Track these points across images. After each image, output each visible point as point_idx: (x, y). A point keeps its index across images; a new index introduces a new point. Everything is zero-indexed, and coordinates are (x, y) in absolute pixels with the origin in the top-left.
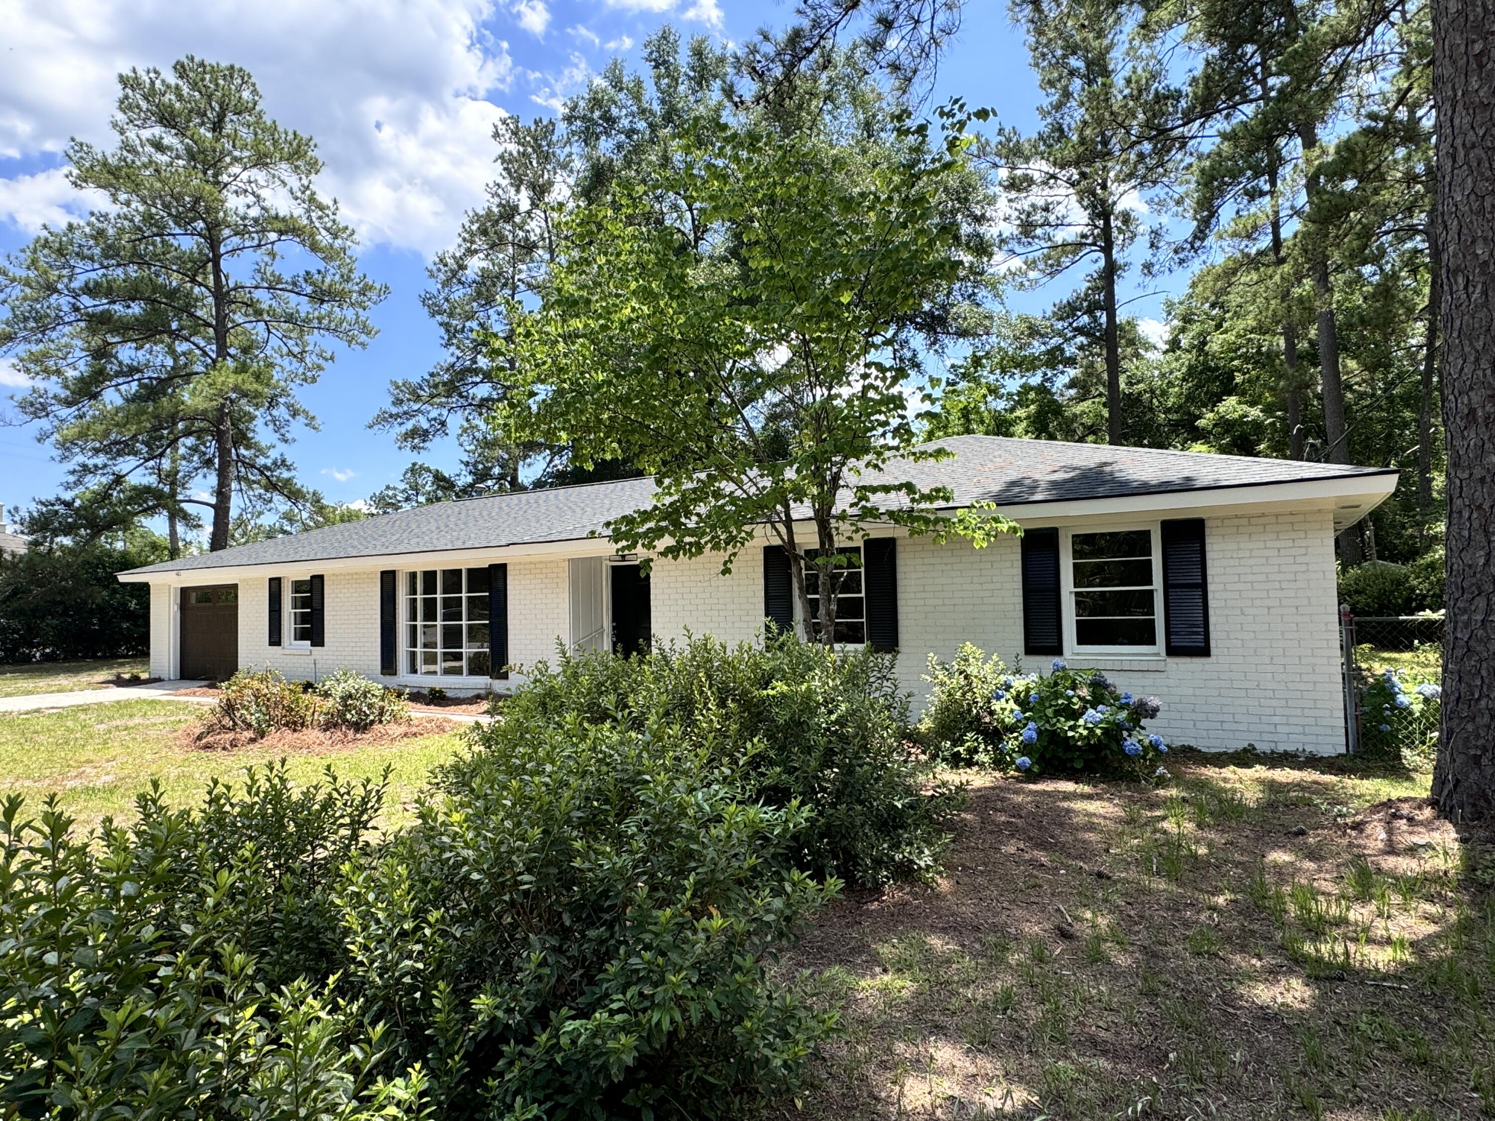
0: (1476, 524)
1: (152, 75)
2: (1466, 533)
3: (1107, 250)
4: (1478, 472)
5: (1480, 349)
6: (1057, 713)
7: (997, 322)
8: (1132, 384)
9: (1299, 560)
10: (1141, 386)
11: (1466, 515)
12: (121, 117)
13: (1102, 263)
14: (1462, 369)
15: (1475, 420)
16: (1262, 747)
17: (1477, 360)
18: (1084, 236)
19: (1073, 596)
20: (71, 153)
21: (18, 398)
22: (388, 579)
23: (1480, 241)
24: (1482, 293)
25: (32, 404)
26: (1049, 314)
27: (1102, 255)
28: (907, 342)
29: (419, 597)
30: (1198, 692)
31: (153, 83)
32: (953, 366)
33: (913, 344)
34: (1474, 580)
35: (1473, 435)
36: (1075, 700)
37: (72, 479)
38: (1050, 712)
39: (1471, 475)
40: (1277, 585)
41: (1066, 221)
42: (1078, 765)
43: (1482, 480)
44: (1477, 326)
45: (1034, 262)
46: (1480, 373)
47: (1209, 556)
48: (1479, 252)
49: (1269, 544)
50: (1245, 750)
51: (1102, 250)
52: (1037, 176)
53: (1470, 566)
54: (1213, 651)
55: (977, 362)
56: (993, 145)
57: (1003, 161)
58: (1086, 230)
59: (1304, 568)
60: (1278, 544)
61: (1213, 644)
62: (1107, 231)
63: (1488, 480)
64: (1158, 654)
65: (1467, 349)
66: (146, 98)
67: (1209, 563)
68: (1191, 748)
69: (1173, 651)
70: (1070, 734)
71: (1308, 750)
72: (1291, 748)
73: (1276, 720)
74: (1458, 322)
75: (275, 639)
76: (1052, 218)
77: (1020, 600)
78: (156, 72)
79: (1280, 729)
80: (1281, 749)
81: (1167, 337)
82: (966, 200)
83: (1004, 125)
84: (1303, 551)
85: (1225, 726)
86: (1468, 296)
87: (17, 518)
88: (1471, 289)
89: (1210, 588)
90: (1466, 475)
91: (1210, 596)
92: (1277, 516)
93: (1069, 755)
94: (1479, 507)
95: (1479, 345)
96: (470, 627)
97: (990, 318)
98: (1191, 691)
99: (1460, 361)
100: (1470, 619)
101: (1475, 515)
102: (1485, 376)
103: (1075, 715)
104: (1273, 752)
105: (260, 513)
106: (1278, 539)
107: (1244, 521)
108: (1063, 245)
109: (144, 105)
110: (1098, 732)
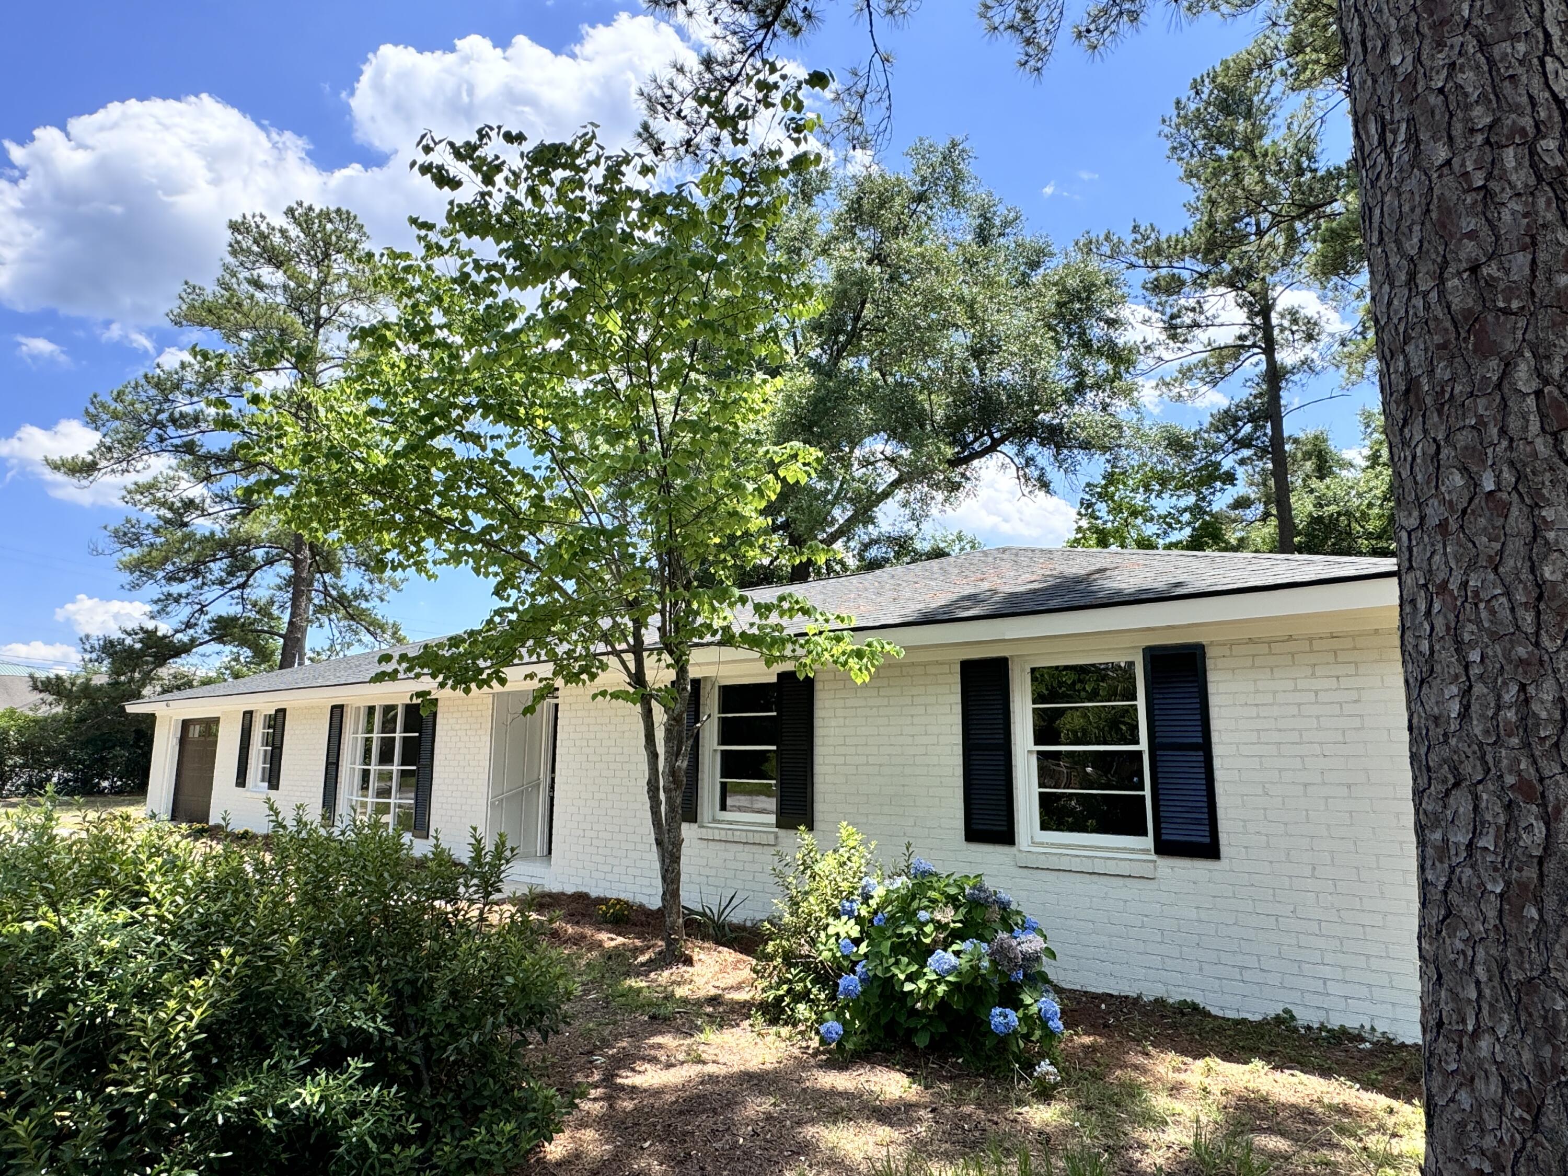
0: (1440, 629)
1: (258, 219)
2: (1425, 646)
3: (1269, 349)
4: (1435, 512)
5: (1413, 252)
6: (896, 950)
7: (1128, 432)
8: (1322, 506)
9: (1348, 709)
10: (1333, 508)
11: (1422, 606)
12: (230, 260)
13: (1263, 366)
14: (1390, 303)
15: (1420, 401)
16: (1306, 1016)
17: (1412, 277)
18: (1242, 338)
19: (1034, 760)
20: (184, 295)
21: (111, 528)
22: (338, 712)
23: (1396, 41)
24: (1408, 141)
25: (125, 534)
26: (1206, 425)
27: (1263, 357)
28: (1032, 459)
29: (376, 735)
30: (1204, 915)
31: (258, 226)
32: (1088, 485)
33: (1041, 461)
34: (1446, 752)
35: (1418, 436)
36: (928, 929)
37: (156, 608)
38: (886, 947)
39: (1422, 518)
40: (1317, 749)
41: (1217, 321)
42: (921, 1041)
43: (1443, 526)
44: (1406, 208)
45: (1190, 370)
46: (1418, 302)
47: (1213, 700)
48: (1396, 61)
49: (1301, 684)
50: (1278, 1017)
51: (1264, 351)
52: (1186, 275)
53: (1436, 719)
54: (1224, 850)
55: (1110, 478)
56: (1128, 243)
57: (1141, 262)
58: (1245, 330)
59: (1357, 722)
60: (1317, 684)
61: (1223, 839)
62: (1267, 327)
63: (1453, 526)
64: (1146, 851)
65: (1394, 260)
66: (256, 242)
67: (1214, 712)
68: (1195, 1007)
69: (1164, 848)
70: (908, 987)
71: (1380, 1029)
72: (1352, 1023)
73: (1327, 972)
74: (1377, 212)
75: (241, 780)
76: (1201, 319)
77: (959, 760)
78: (262, 216)
79: (1332, 987)
80: (1335, 1022)
81: (1367, 452)
82: (1088, 298)
83: (1139, 222)
84: (1354, 695)
85: (1247, 975)
86: (1389, 158)
87: (88, 647)
88: (1390, 137)
89: (1217, 750)
90: (1413, 522)
91: (1217, 763)
92: (1311, 640)
93: (912, 1024)
94: (1443, 587)
95: (1411, 246)
96: (403, 773)
97: (1118, 427)
98: (1193, 914)
99: (1386, 288)
100: (1445, 840)
101: (1437, 607)
102: (1427, 307)
103: (922, 954)
104: (1322, 1027)
105: (350, 645)
106: (1313, 675)
107: (1264, 648)
108: (1220, 348)
109: (255, 248)
110: (941, 989)
